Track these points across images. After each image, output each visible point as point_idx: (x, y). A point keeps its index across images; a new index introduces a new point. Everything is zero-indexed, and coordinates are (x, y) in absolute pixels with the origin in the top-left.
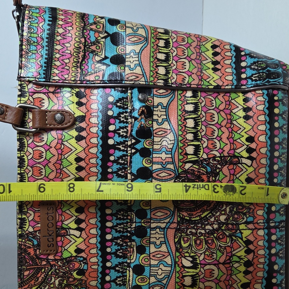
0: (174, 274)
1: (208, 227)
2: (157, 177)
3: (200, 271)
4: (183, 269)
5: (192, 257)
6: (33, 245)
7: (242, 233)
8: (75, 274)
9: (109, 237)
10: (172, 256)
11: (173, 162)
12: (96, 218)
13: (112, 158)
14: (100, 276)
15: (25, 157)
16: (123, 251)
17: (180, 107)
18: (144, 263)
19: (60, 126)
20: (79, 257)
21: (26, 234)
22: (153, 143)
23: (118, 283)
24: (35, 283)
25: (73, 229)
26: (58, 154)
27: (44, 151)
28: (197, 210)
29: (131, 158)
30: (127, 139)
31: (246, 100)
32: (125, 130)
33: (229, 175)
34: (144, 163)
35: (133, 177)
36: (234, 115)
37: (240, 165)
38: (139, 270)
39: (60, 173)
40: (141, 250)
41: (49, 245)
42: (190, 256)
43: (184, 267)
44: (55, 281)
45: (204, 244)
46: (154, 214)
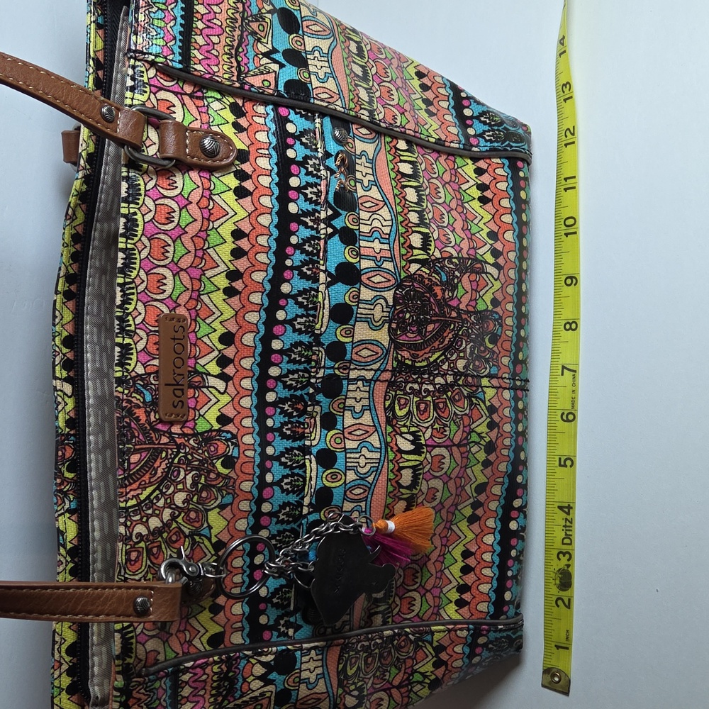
0: (386, 464)
1: (439, 380)
2: (367, 282)
3: (425, 458)
4: (399, 455)
5: (412, 434)
6: (144, 402)
7: (484, 393)
8: (218, 464)
9: (271, 397)
10: (380, 433)
11: (391, 258)
12: (254, 357)
13: (294, 240)
14: (258, 472)
15: (139, 217)
16: (292, 427)
17: (391, 166)
18: (335, 445)
19: (209, 162)
20: (224, 431)
21: (131, 378)
22: (358, 221)
23: (285, 487)
24: (152, 480)
25: (213, 376)
26: (203, 218)
27: (177, 209)
28: (425, 348)
29: (326, 243)
30: (318, 208)
31: (479, 172)
32: (315, 190)
33: (470, 292)
34: (346, 255)
35: (329, 279)
36: (465, 195)
37: (484, 275)
38: (327, 458)
39: (202, 258)
40: (329, 422)
41: (176, 404)
42: (409, 433)
43: (400, 451)
44: (185, 478)
45: (432, 411)
46: (356, 353)
